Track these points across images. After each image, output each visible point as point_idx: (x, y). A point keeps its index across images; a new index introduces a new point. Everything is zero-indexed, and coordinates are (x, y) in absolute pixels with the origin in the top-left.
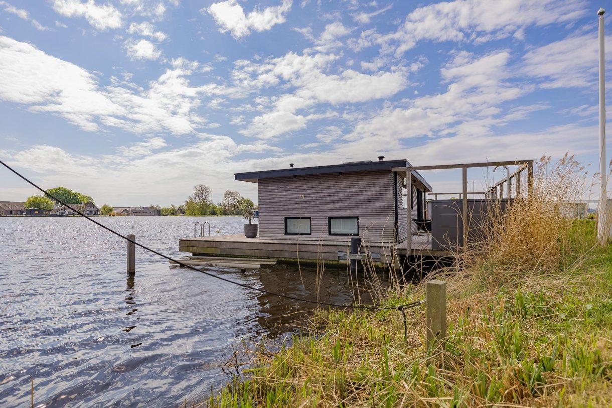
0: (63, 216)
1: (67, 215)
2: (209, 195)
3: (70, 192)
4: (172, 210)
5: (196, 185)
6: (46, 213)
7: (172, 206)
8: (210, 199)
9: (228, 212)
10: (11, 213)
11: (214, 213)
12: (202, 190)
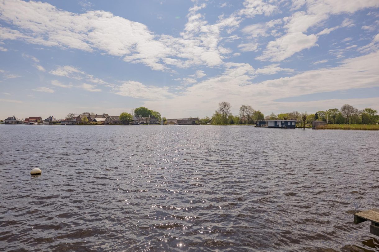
0: (137, 125)
1: (140, 124)
2: (230, 109)
3: (147, 109)
4: (207, 120)
5: (220, 102)
6: (131, 122)
7: (207, 117)
8: (230, 112)
9: (243, 122)
10: (116, 123)
11: (232, 123)
12: (225, 106)
